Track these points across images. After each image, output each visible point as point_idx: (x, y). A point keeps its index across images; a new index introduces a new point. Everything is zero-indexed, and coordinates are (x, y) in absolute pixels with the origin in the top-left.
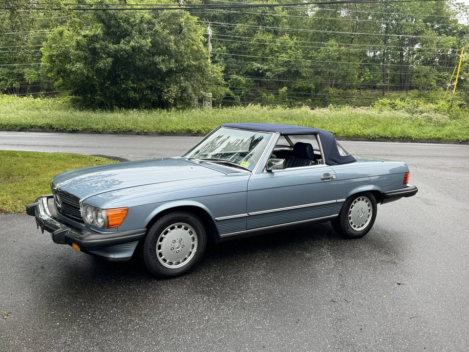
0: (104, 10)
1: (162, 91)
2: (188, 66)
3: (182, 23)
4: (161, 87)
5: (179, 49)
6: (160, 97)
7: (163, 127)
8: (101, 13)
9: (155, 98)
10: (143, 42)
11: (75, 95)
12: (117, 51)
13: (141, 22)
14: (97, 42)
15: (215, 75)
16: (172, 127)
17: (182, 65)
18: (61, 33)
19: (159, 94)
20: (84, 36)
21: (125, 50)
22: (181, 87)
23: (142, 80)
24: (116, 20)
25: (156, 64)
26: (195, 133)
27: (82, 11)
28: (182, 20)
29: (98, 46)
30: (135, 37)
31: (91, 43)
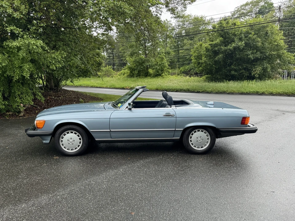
0: (222, 31)
1: (252, 70)
2: (270, 55)
3: (268, 31)
4: (252, 68)
5: (264, 46)
6: (250, 74)
7: (243, 90)
8: (220, 32)
9: (247, 74)
10: (240, 44)
11: (207, 75)
12: (226, 50)
13: (241, 33)
14: (216, 47)
15: (289, 59)
16: (248, 90)
17: (265, 55)
18: (201, 45)
19: (250, 72)
20: (210, 45)
21: (230, 49)
22: (263, 68)
23: (240, 65)
24: (228, 34)
25: (248, 55)
26: (260, 94)
27: (214, 32)
28: (268, 29)
29: (216, 49)
30: (236, 42)
31: (213, 48)
